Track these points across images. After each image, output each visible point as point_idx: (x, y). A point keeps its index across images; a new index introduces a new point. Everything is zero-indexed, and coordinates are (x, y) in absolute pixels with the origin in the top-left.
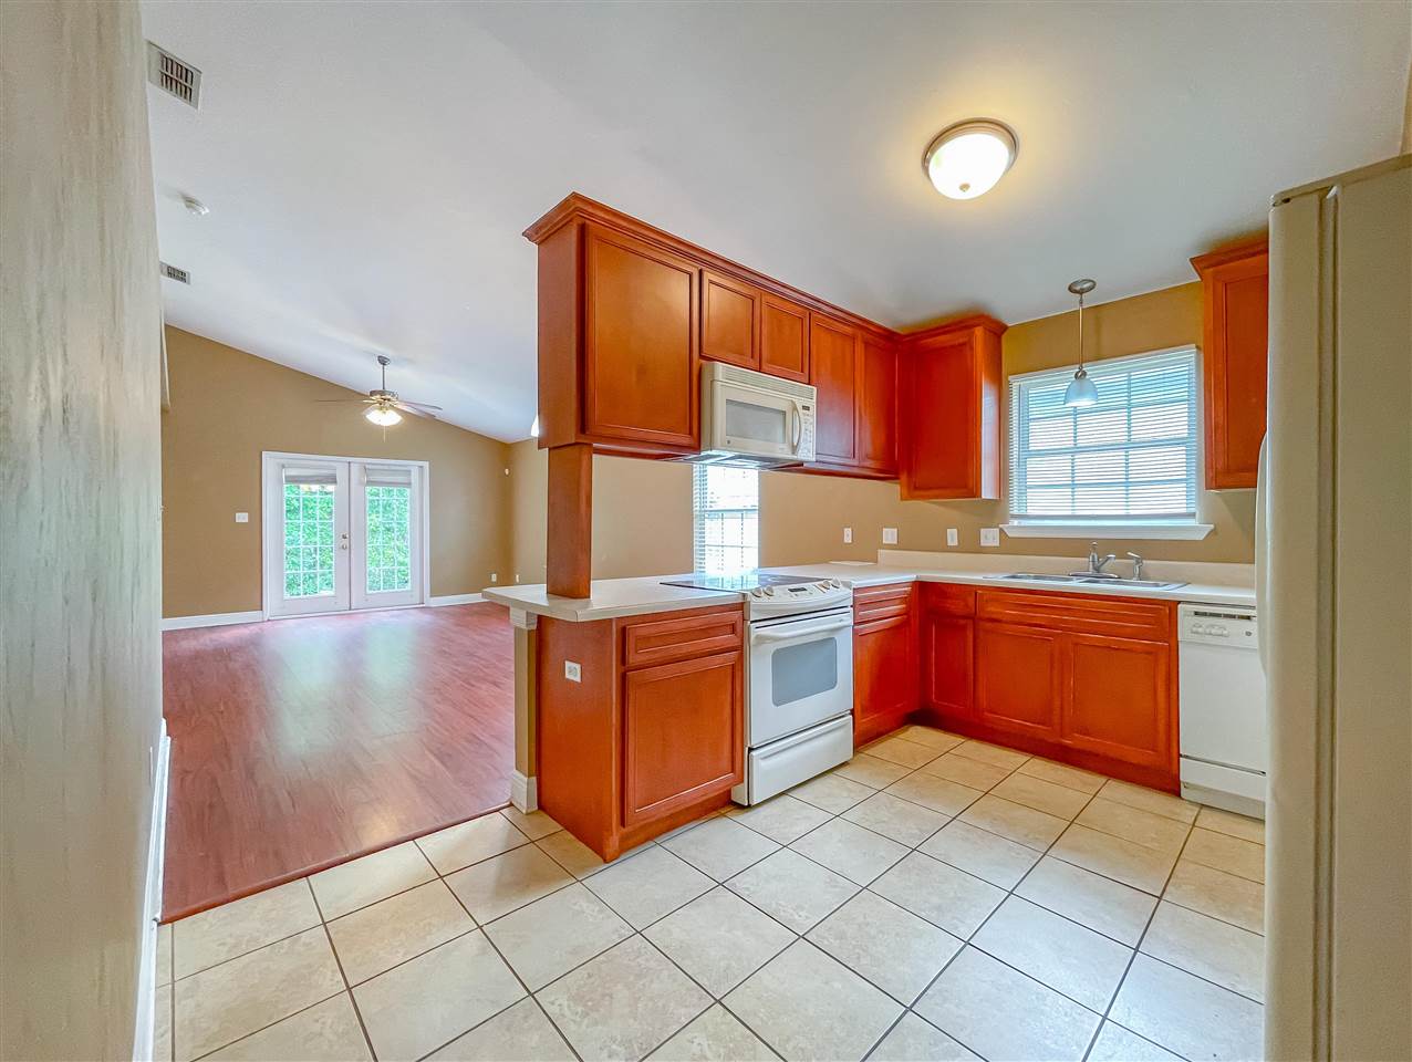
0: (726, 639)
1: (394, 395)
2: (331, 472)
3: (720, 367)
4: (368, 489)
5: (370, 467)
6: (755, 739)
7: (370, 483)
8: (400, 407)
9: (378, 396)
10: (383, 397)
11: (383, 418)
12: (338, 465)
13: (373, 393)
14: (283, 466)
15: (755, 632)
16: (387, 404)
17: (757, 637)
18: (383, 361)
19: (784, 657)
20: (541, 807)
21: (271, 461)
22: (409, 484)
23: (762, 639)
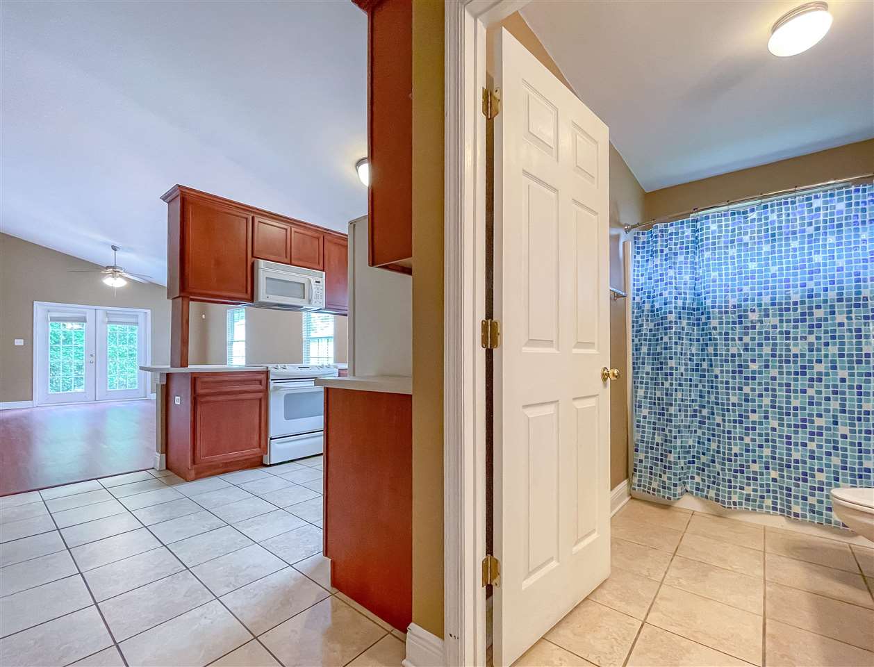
0: (257, 387)
1: (122, 269)
2: (84, 315)
3: (262, 263)
4: (108, 326)
5: (111, 312)
6: (272, 434)
7: (110, 322)
8: (126, 275)
9: (111, 270)
10: (114, 270)
11: (115, 282)
12: (88, 311)
13: (107, 268)
14: (49, 311)
15: (272, 384)
16: (118, 274)
17: (274, 387)
18: (114, 248)
19: (290, 398)
20: (167, 468)
21: (39, 308)
22: (137, 324)
23: (276, 389)
